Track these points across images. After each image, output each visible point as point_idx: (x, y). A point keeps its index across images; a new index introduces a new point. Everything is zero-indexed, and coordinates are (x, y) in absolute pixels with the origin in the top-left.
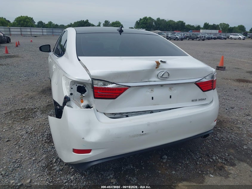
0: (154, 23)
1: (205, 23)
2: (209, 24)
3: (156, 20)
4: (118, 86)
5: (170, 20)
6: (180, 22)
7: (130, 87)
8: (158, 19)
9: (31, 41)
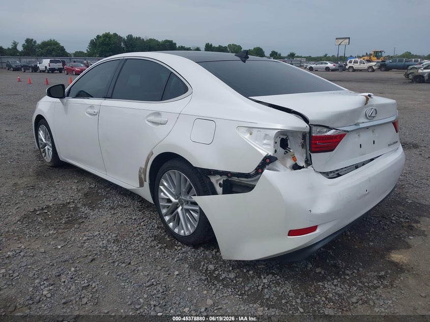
0: (122, 44)
1: (206, 44)
2: (213, 46)
3: (126, 38)
4: (338, 131)
5: (151, 39)
6: (167, 41)
7: (348, 131)
8: (130, 37)
9: (19, 80)
